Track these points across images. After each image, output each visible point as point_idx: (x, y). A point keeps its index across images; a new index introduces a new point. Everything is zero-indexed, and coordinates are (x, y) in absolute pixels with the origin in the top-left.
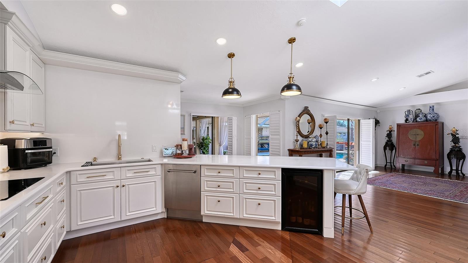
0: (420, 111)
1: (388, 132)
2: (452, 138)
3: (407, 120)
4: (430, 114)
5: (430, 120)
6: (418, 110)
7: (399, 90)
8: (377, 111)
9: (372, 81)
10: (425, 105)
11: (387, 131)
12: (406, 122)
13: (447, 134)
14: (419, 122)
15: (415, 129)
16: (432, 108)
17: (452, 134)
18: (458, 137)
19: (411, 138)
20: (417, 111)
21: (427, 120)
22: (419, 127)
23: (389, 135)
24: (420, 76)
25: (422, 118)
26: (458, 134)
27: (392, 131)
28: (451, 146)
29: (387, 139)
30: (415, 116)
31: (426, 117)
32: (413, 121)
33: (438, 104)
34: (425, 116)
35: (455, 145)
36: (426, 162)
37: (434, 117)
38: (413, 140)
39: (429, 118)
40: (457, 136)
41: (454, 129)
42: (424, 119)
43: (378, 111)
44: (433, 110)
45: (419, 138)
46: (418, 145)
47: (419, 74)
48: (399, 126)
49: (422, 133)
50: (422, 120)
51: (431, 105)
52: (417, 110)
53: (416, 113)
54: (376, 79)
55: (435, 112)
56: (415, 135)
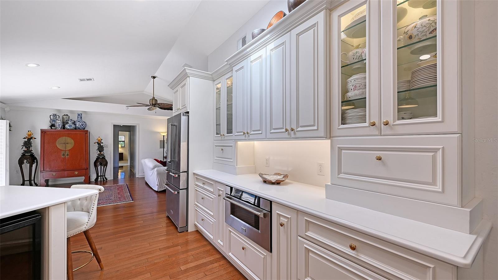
0: (68, 117)
1: (26, 140)
2: (98, 146)
3: (52, 126)
4: (79, 122)
5: (79, 128)
6: (66, 115)
7: (51, 88)
8: (4, 109)
9: (29, 65)
10: (72, 112)
11: (25, 138)
12: (52, 129)
13: (94, 143)
14: (69, 129)
15: (64, 136)
16: (80, 115)
17: (98, 143)
18: (102, 146)
19: (60, 147)
20: (65, 117)
21: (75, 129)
22: (69, 135)
23: (28, 143)
24: (81, 80)
25: (71, 126)
26: (102, 143)
27: (31, 138)
28: (98, 154)
29: (24, 149)
30: (63, 122)
31: (75, 125)
32: (61, 128)
33: (85, 112)
34: (74, 123)
35: (100, 153)
36: (76, 173)
37: (82, 125)
38: (62, 149)
39: (78, 126)
40: (102, 144)
41: (99, 139)
42: (73, 126)
43: (7, 109)
44: (81, 118)
45: (69, 147)
46: (68, 155)
47: (82, 78)
48: (43, 132)
49: (73, 141)
50: (71, 128)
51: (80, 113)
52: (64, 115)
53: (63, 118)
54: (36, 65)
55: (83, 120)
56: (64, 143)
